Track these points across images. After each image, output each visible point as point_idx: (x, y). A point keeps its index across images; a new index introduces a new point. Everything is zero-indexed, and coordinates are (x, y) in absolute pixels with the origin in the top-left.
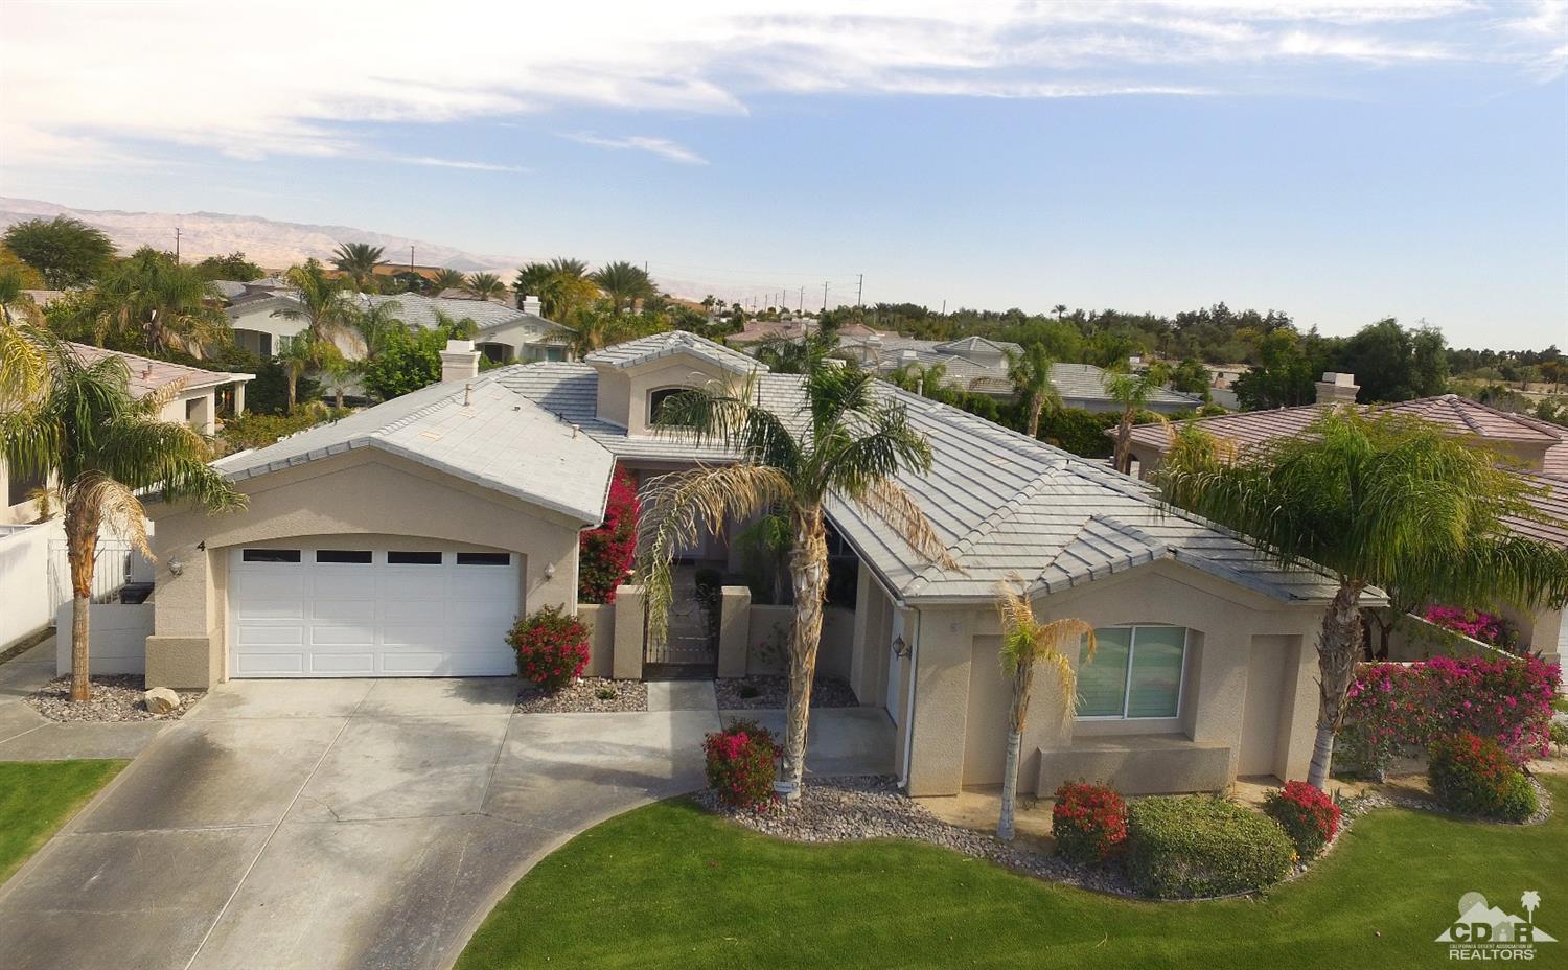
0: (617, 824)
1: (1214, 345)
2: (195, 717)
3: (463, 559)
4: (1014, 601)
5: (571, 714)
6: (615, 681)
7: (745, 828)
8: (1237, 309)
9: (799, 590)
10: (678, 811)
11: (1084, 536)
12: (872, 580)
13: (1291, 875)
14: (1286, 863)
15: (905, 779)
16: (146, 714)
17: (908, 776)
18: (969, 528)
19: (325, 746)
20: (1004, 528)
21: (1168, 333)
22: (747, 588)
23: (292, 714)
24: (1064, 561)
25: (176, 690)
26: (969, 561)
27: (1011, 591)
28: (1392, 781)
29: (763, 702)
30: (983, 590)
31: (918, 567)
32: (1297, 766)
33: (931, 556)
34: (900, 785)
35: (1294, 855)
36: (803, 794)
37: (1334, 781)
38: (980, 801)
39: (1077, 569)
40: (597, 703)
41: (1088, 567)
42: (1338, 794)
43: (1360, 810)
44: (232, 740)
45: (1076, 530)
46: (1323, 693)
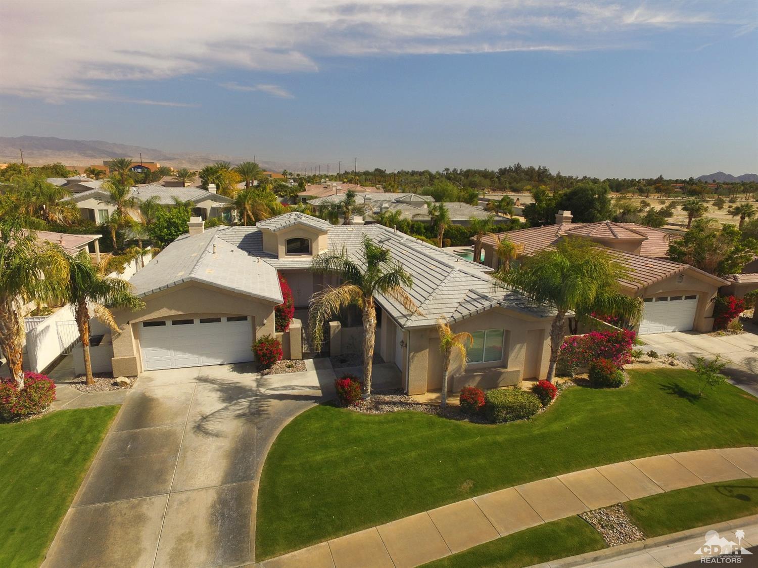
0: (308, 413)
1: (515, 183)
2: (136, 388)
3: (229, 319)
4: (443, 326)
5: (278, 375)
6: (292, 360)
7: (353, 411)
8: (525, 166)
9: (366, 327)
10: (328, 407)
11: (467, 299)
12: (388, 317)
13: (540, 411)
14: (538, 408)
15: (406, 390)
16: (118, 387)
17: (408, 389)
18: (425, 298)
19: (191, 394)
20: (438, 297)
21: (495, 179)
22: (339, 322)
23: (174, 383)
24: (461, 309)
25: (127, 377)
26: (426, 312)
27: (442, 322)
28: (577, 376)
29: (349, 364)
30: (432, 323)
31: (408, 315)
32: (543, 375)
33: (412, 310)
34: (405, 392)
35: (541, 405)
36: (371, 398)
37: (557, 378)
38: (433, 396)
39: (465, 312)
40: (287, 369)
41: (469, 311)
42: (557, 383)
43: (564, 387)
44: (156, 395)
45: (464, 296)
46: (552, 350)
